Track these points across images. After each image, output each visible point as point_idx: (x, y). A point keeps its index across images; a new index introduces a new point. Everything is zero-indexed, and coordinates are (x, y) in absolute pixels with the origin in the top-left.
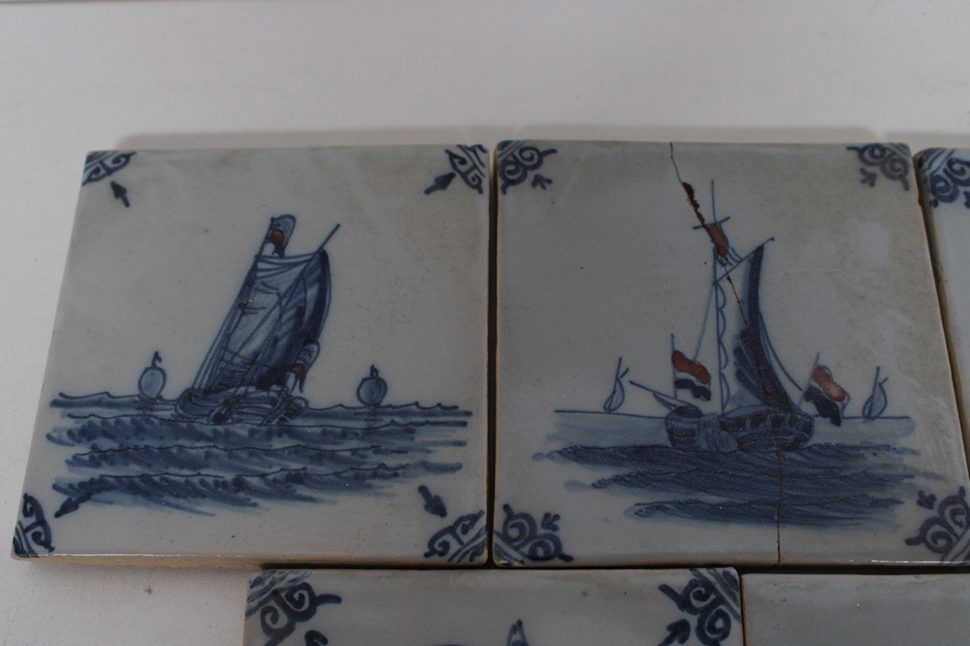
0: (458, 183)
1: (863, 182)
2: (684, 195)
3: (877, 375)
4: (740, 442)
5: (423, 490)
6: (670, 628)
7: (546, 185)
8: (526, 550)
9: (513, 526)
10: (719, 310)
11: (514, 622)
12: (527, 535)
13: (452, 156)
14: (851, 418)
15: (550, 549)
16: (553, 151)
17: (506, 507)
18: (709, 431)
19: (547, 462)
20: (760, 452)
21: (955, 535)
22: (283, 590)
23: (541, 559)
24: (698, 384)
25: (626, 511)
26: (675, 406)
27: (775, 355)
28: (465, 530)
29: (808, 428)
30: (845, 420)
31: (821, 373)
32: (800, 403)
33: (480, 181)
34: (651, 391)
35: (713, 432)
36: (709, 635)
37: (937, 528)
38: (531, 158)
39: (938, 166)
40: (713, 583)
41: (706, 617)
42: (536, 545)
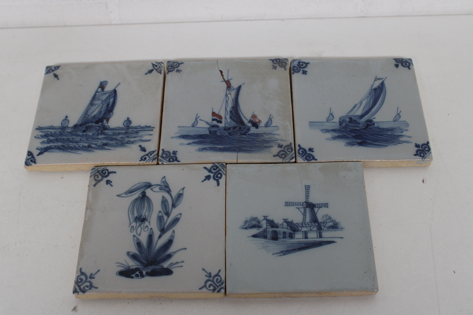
0: (155, 71)
1: (273, 68)
2: (220, 73)
3: (270, 116)
4: (229, 133)
5: (140, 146)
6: (205, 177)
7: (180, 72)
8: (168, 159)
9: (164, 154)
10: (227, 102)
11: (163, 176)
12: (168, 156)
13: (153, 65)
14: (261, 127)
15: (174, 159)
16: (183, 63)
17: (163, 150)
18: (221, 131)
19: (175, 139)
20: (234, 135)
21: (287, 154)
22: (100, 171)
23: (171, 162)
24: (219, 119)
25: (196, 150)
26: (212, 125)
27: (241, 112)
28: (151, 155)
29: (249, 129)
30: (259, 127)
31: (254, 116)
32: (247, 124)
33: (161, 71)
34: (205, 121)
35: (222, 131)
36: (216, 178)
37: (282, 152)
38: (176, 65)
39: (296, 63)
40: (218, 167)
41: (216, 174)
42: (170, 158)
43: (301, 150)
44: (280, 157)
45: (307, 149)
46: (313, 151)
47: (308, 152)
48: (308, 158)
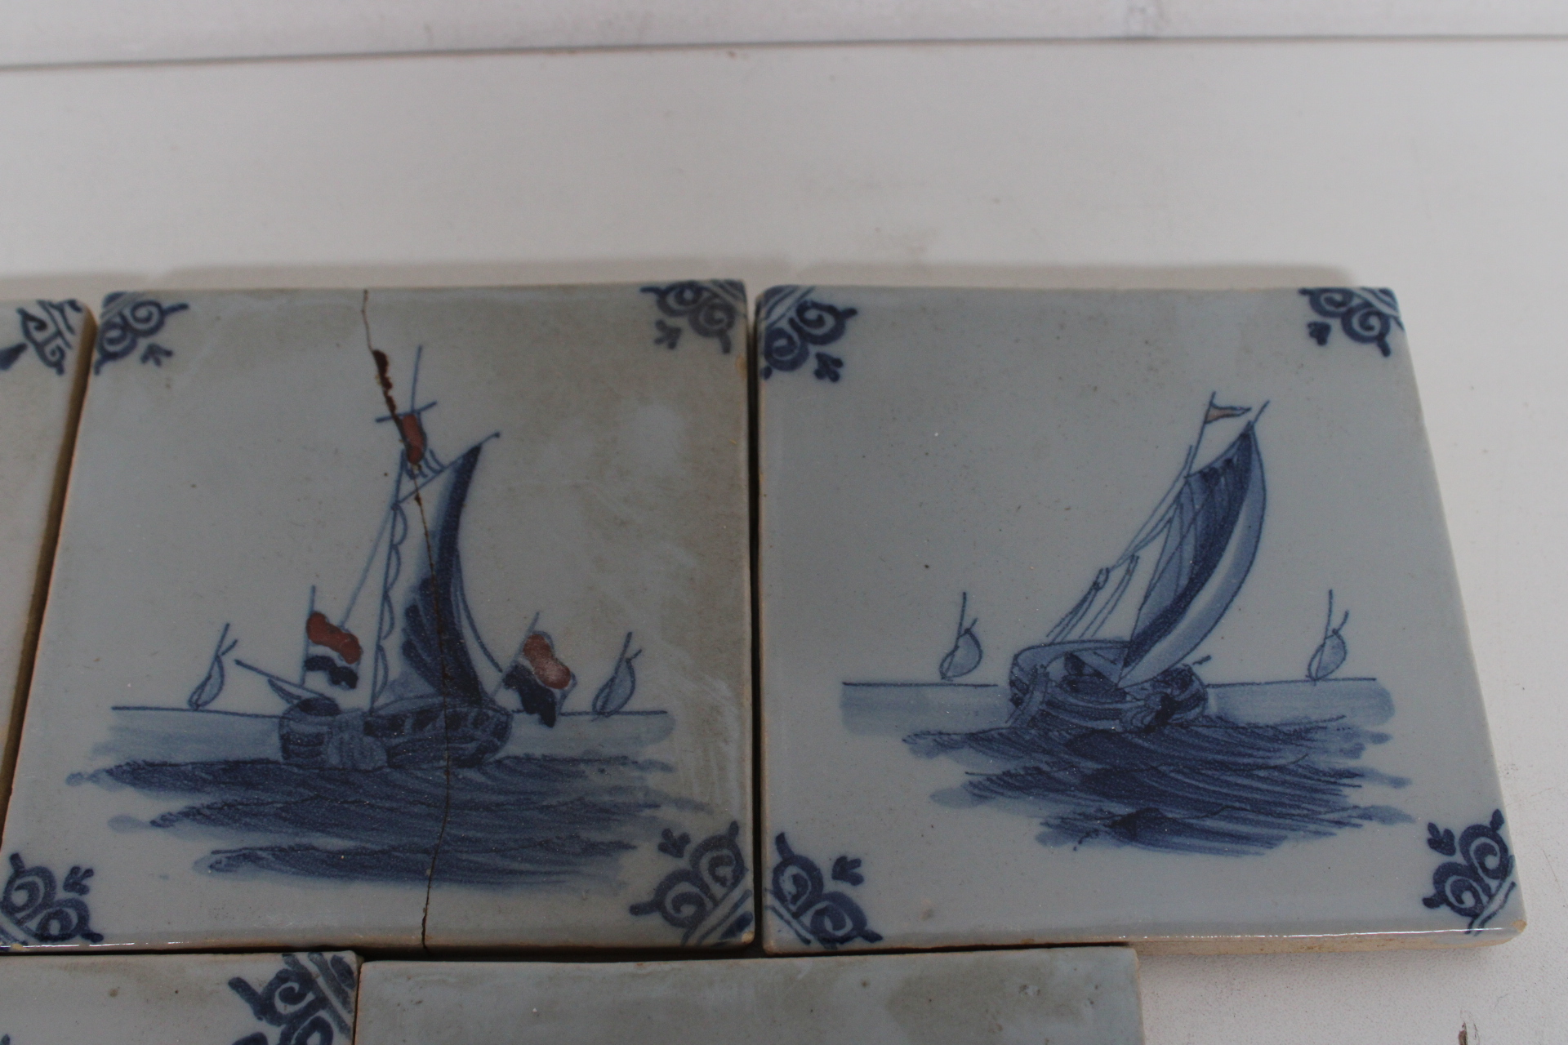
0: (29, 358)
1: (658, 341)
2: (372, 367)
3: (626, 646)
4: (391, 752)
7: (164, 360)
8: (33, 924)
9: (19, 888)
10: (394, 547)
12: (40, 900)
13: (26, 317)
14: (573, 714)
15: (70, 921)
16: (183, 307)
17: (15, 858)
18: (346, 736)
19: (89, 788)
20: (420, 769)
21: (712, 898)
23: (55, 939)
24: (340, 663)
25: (196, 863)
26: (299, 697)
27: (469, 617)
29: (502, 732)
30: (563, 718)
31: (538, 644)
32: (496, 691)
33: (63, 354)
34: (266, 675)
35: (352, 738)
37: (685, 887)
38: (148, 319)
39: (783, 311)
40: (314, 976)
41: (295, 1029)
42: (49, 918)
43: (792, 870)
44: (667, 917)
45: (825, 863)
46: (857, 880)
47: (831, 886)
48: (828, 925)
